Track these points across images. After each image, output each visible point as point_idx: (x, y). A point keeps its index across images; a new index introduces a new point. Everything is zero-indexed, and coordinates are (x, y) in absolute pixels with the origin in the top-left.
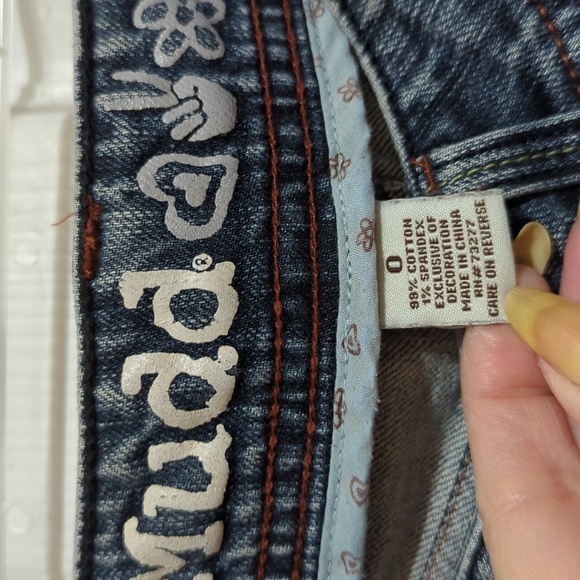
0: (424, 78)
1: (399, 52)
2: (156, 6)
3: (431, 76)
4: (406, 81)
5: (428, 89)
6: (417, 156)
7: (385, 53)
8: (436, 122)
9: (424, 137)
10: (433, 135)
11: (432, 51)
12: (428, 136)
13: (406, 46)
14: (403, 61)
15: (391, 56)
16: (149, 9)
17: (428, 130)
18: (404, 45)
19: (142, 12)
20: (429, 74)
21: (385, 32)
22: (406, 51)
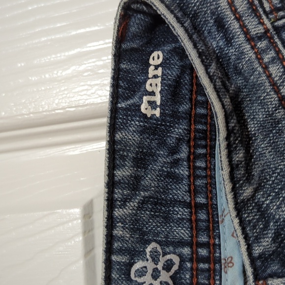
0: (267, 241)
1: (255, 220)
2: (142, 268)
3: (272, 240)
4: (257, 239)
5: (270, 247)
6: (259, 280)
7: (247, 219)
8: (271, 264)
9: (264, 271)
10: (269, 271)
11: (272, 224)
12: (266, 271)
13: (259, 218)
14: (256, 226)
15: (250, 221)
16: (138, 270)
17: (266, 268)
18: (258, 217)
19: (135, 271)
20: (271, 239)
21: (248, 207)
22: (258, 220)
